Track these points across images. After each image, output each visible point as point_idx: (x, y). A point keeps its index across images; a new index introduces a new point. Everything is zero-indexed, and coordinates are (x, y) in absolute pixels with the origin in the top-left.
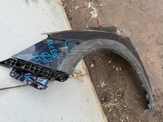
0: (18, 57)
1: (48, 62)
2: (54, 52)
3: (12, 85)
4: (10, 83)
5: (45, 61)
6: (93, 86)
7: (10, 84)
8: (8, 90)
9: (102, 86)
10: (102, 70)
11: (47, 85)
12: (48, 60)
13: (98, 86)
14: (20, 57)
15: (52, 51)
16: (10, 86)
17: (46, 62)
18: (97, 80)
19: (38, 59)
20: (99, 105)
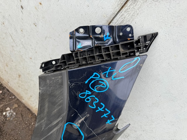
0: (138, 59)
1: (91, 77)
2: (92, 101)
3: (120, 17)
4: (125, 18)
5: (96, 76)
6: (23, 101)
7: (123, 17)
8: (119, 6)
9: (8, 109)
10: (17, 134)
11: (72, 40)
12: (92, 79)
13: (16, 106)
14: (136, 61)
15: (96, 102)
16: (121, 14)
17: (94, 74)
18: (22, 114)
19: (109, 72)
20: (4, 82)
